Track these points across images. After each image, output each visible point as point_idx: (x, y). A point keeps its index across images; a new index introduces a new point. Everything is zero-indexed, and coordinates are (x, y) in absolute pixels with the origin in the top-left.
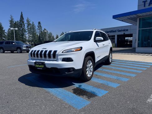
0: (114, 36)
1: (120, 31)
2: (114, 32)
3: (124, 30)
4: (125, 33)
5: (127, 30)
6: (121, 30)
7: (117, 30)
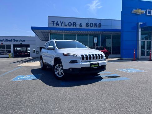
0: (10, 45)
1: (16, 41)
2: (9, 41)
3: (21, 41)
4: (21, 43)
5: (24, 41)
6: (18, 40)
7: (13, 40)
